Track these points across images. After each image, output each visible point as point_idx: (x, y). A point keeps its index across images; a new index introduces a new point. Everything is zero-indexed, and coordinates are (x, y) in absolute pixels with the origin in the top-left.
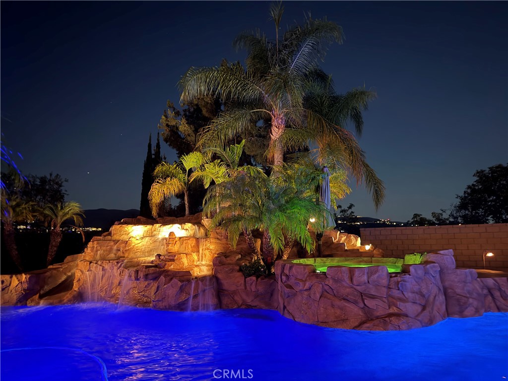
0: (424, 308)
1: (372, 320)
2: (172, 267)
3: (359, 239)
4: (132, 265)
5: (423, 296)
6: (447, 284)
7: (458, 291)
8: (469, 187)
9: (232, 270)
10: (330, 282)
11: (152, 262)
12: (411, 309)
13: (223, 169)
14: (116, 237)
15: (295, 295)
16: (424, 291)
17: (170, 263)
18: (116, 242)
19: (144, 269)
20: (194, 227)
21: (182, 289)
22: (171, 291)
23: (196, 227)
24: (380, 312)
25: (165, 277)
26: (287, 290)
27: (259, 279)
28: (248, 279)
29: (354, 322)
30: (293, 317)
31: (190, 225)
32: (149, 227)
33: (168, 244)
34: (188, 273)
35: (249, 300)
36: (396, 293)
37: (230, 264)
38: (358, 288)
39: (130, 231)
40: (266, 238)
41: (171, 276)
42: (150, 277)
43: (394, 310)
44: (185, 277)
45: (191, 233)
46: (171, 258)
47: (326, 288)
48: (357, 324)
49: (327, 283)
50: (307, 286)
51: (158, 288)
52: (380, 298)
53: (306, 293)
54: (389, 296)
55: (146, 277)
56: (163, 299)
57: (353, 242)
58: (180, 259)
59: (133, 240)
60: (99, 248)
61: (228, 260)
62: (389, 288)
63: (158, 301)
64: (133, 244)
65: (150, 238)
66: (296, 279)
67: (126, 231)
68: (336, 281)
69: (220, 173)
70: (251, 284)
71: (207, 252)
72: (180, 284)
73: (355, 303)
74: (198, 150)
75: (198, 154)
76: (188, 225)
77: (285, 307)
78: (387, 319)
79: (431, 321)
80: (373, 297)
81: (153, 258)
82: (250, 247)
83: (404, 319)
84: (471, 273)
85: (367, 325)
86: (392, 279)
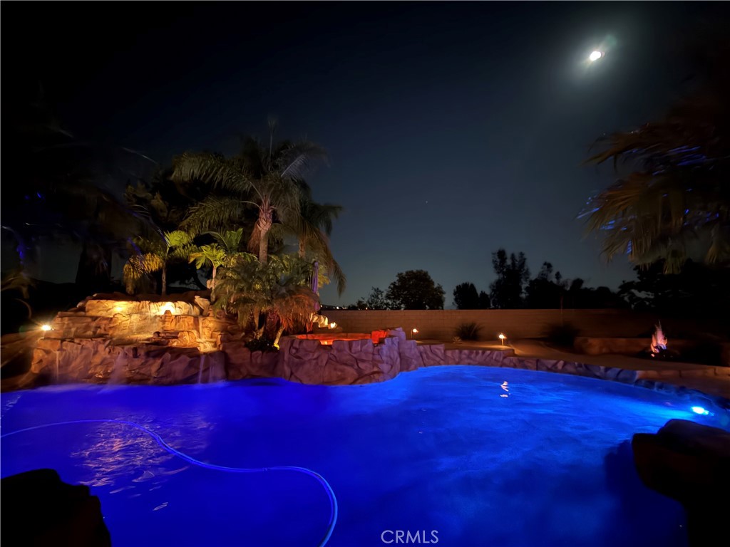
0: (392, 366)
1: (362, 377)
2: (175, 344)
3: (327, 319)
4: (122, 343)
5: (391, 358)
6: (401, 350)
7: (407, 355)
8: (392, 284)
9: (240, 346)
10: (335, 352)
11: (148, 339)
12: (385, 367)
13: (221, 254)
14: (93, 313)
15: (303, 364)
16: (392, 356)
17: (174, 340)
18: (95, 318)
19: (145, 347)
20: (188, 305)
21: (191, 365)
22: (179, 367)
23: (190, 306)
24: (367, 372)
25: (171, 353)
26: (297, 360)
27: (265, 353)
28: (254, 353)
29: (350, 380)
30: (301, 381)
31: (183, 303)
32: (135, 304)
33: (164, 322)
34: (196, 349)
35: (254, 371)
36: (377, 357)
37: (236, 341)
38: (355, 355)
39: (110, 307)
40: (270, 318)
41: (178, 352)
42: (152, 354)
43: (376, 369)
44: (193, 353)
45: (184, 311)
46: (174, 335)
47: (331, 356)
48: (352, 381)
49: (332, 353)
50: (315, 356)
51: (162, 364)
52: (369, 361)
53: (314, 362)
54: (373, 360)
55: (148, 354)
56: (168, 375)
57: (322, 321)
58: (182, 336)
59: (120, 317)
60: (71, 325)
61: (235, 337)
62: (373, 354)
63: (162, 377)
64: (120, 321)
65: (139, 315)
66: (306, 351)
67: (106, 307)
68: (339, 351)
69: (219, 256)
70: (257, 357)
71: (206, 330)
72: (189, 359)
73: (352, 366)
74: (182, 229)
75: (183, 233)
76: (182, 304)
77: (292, 374)
78: (372, 376)
79: (395, 376)
80: (363, 361)
81: (150, 336)
82: (251, 325)
83: (382, 375)
84: (414, 343)
85: (359, 381)
86: (376, 348)
